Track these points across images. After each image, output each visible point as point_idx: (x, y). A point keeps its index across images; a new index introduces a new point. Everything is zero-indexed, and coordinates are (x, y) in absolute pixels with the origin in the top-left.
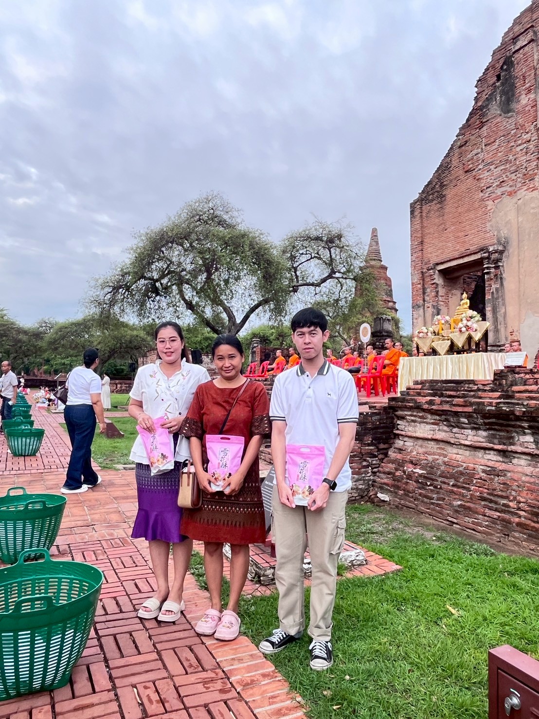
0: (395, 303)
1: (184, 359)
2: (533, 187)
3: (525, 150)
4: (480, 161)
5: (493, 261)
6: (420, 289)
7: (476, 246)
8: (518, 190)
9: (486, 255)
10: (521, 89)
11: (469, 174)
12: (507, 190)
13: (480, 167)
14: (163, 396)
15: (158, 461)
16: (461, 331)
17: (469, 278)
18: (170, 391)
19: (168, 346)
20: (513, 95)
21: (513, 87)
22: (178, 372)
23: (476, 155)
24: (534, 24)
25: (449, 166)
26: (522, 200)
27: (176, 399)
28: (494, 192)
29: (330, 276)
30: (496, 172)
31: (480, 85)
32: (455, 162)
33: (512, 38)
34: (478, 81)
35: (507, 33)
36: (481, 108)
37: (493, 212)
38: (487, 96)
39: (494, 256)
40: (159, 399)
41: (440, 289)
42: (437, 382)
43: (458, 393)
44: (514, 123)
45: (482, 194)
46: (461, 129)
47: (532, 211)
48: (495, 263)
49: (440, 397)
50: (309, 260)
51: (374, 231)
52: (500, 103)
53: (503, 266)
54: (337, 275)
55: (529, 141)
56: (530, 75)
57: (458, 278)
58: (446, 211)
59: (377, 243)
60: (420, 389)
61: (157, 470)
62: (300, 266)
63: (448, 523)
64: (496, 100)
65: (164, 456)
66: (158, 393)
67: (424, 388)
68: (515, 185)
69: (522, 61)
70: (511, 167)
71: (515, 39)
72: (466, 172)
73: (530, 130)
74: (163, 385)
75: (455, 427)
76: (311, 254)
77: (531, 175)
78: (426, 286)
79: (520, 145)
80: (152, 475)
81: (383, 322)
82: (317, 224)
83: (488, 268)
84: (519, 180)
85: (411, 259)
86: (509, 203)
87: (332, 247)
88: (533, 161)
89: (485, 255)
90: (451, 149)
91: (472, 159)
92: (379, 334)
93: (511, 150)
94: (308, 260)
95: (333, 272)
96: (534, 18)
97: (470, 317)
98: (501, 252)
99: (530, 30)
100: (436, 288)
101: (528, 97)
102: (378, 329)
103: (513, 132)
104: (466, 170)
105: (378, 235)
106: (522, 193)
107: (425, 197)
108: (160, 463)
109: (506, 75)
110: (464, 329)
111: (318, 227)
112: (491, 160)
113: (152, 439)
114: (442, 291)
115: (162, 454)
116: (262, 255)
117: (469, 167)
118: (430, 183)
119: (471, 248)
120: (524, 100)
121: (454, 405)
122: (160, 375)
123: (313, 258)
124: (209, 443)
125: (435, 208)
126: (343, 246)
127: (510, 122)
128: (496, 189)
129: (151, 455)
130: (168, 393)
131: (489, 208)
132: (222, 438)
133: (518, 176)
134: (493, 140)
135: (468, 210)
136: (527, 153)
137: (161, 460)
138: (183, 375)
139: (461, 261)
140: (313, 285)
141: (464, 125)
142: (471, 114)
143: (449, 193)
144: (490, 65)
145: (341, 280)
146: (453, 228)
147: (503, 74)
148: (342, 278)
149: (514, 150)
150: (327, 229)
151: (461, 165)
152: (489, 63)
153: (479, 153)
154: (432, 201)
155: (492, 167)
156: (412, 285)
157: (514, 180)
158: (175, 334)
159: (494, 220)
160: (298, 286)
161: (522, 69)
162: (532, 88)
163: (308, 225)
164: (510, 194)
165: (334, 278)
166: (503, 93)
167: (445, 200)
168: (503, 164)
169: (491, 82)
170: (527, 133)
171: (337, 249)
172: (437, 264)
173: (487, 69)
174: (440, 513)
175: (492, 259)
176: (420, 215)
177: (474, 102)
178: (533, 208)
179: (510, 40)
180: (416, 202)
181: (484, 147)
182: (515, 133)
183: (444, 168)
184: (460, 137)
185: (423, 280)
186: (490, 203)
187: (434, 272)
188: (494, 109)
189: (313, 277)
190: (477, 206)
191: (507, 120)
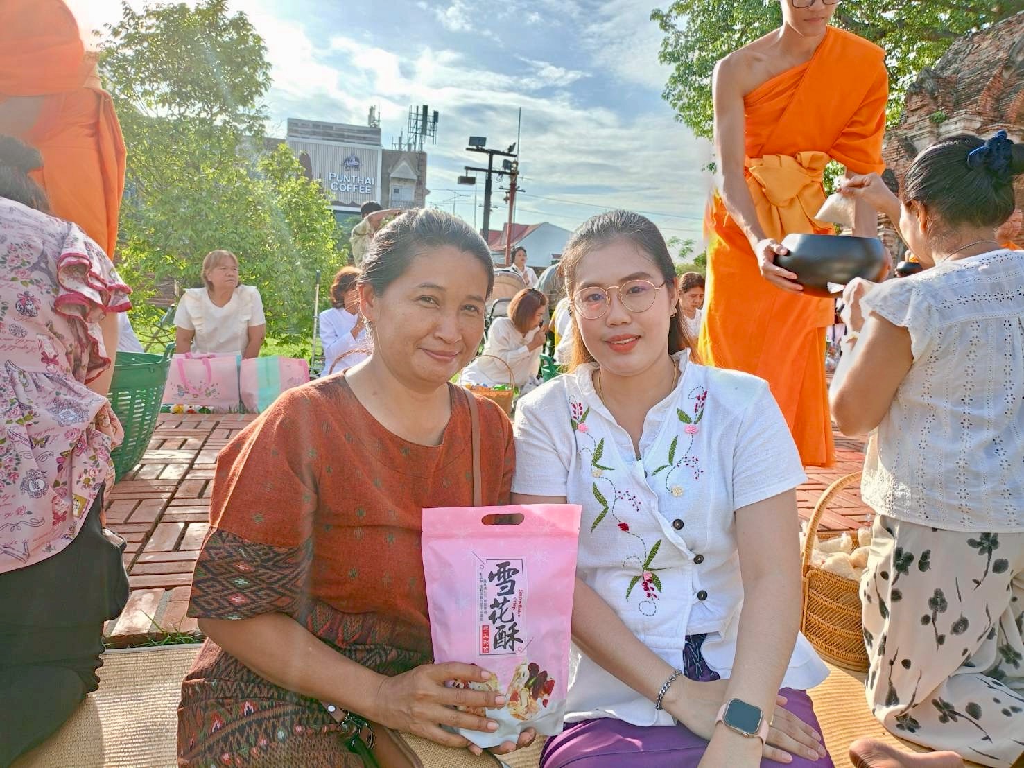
14: (624, 510)
27: (678, 524)
66: (602, 501)
124: (434, 544)
130: (641, 495)
132: (490, 520)
138: (684, 417)
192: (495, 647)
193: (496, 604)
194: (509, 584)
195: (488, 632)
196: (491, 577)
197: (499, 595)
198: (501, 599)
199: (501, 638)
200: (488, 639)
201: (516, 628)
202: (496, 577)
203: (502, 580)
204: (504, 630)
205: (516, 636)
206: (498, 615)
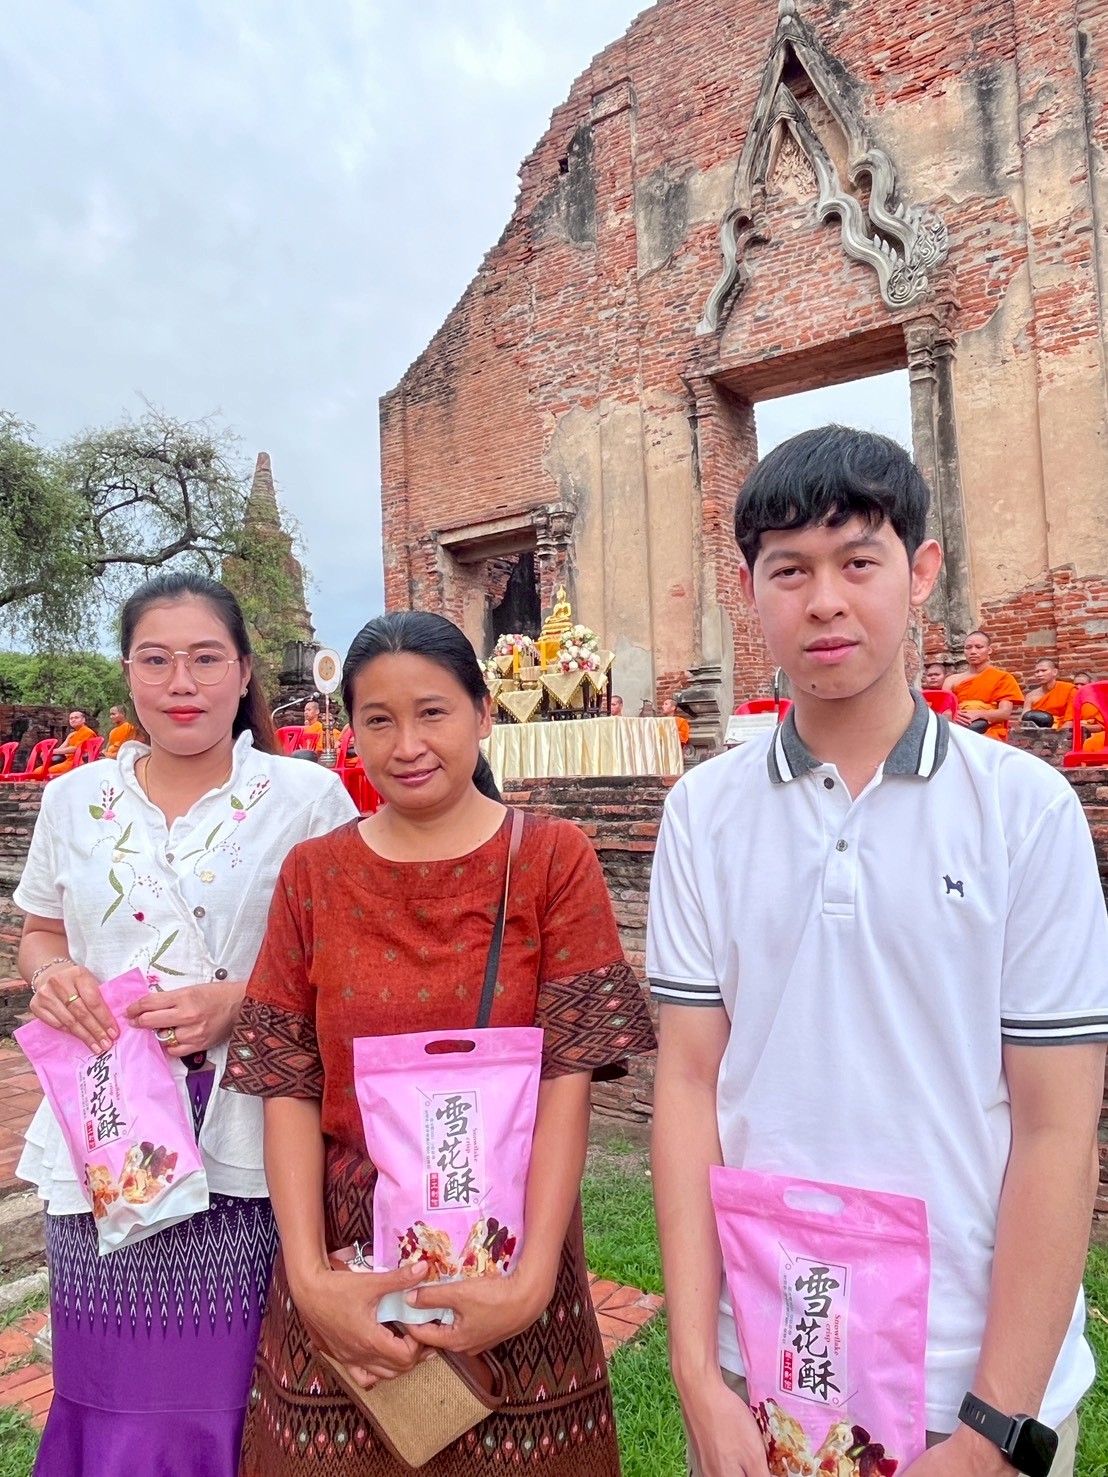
0: (308, 615)
1: (247, 735)
2: (629, 395)
3: (614, 319)
4: (528, 330)
5: (555, 533)
6: (403, 583)
7: (520, 501)
8: (603, 397)
9: (542, 520)
10: (607, 199)
11: (504, 352)
12: (579, 396)
13: (529, 340)
14: (141, 897)
15: (129, 1182)
16: (567, 669)
17: (496, 566)
18: (172, 874)
19: (183, 681)
20: (592, 208)
21: (591, 189)
22: (215, 791)
23: (518, 315)
24: (631, 76)
25: (463, 330)
26: (609, 416)
27: (199, 912)
28: (555, 396)
29: (184, 544)
30: (559, 355)
31: (527, 174)
32: (475, 324)
33: (587, 92)
34: (524, 165)
35: (579, 81)
36: (529, 221)
37: (553, 436)
38: (541, 199)
39: (556, 525)
40: (125, 913)
41: (445, 584)
42: (565, 782)
43: (632, 807)
44: (593, 263)
45: (532, 398)
46: (488, 257)
47: (628, 441)
48: (558, 539)
49: (583, 818)
50: (131, 502)
51: (263, 459)
52: (567, 218)
53: (573, 545)
54: (201, 542)
55: (622, 304)
56: (624, 174)
57: (478, 563)
58: (458, 422)
59: (270, 485)
60: (529, 802)
61: (127, 1228)
62: (108, 515)
63: (634, 1117)
64: (558, 209)
65: (156, 1160)
66: (118, 888)
67: (538, 798)
68: (597, 385)
69: (609, 142)
70: (588, 349)
71: (595, 96)
72: (499, 347)
73: (624, 283)
74: (146, 844)
75: (626, 887)
76: (136, 490)
77: (625, 370)
78: (416, 577)
79: (605, 308)
80: (103, 1251)
81: (304, 651)
82: (152, 420)
83: (545, 547)
84: (604, 377)
85: (384, 518)
86: (584, 422)
87: (188, 479)
88: (631, 344)
89: (539, 519)
90: (468, 294)
91: (512, 322)
92: (294, 678)
93: (588, 315)
94: (127, 503)
95: (192, 535)
96: (632, 63)
97: (581, 639)
98: (570, 518)
99: (624, 85)
100: (438, 582)
101: (621, 216)
102: (293, 668)
103: (591, 280)
104: (498, 342)
105: (272, 468)
106: (609, 403)
107: (413, 388)
108: (137, 1193)
109: (577, 165)
110: (574, 665)
111: (153, 429)
112: (549, 330)
113: (91, 1081)
114: (450, 591)
115: (146, 1148)
116: (17, 477)
117: (506, 337)
118: (422, 360)
119: (509, 504)
120: (613, 221)
121: (632, 837)
122: (135, 808)
123: (141, 499)
124: (370, 1080)
125: (435, 415)
126: (216, 479)
127: (586, 259)
128: (560, 391)
129: (93, 1159)
130: (164, 883)
131: (545, 427)
132: (434, 1048)
133: (602, 368)
134: (552, 291)
135: (503, 427)
136: (618, 326)
137: (142, 1177)
138: (236, 804)
139: (491, 530)
140: (141, 560)
141: (494, 250)
142: (508, 229)
143: (464, 385)
144: (549, 137)
145: (209, 554)
146: (472, 459)
147: (572, 160)
148: (214, 549)
149: (592, 316)
150: (177, 435)
151: (488, 332)
152: (546, 133)
153: (525, 311)
154: (428, 398)
155: (552, 345)
156: (386, 574)
157: (593, 376)
158: (215, 631)
159: (555, 452)
160: (103, 562)
161: (609, 159)
162: (628, 199)
163: (130, 420)
164: (587, 403)
165: (194, 548)
166: (573, 199)
167: (455, 400)
168: (574, 341)
169: (550, 172)
170: (619, 287)
171: (202, 485)
172: (441, 532)
173: (541, 144)
174: (613, 1096)
175: (553, 530)
176: (400, 424)
177: (514, 206)
178: (629, 436)
179: (586, 96)
180: (394, 397)
181: (534, 302)
182: (595, 283)
183: (451, 333)
184: (487, 273)
185: (410, 564)
186: (547, 416)
187: (436, 549)
188: (555, 228)
189: (140, 543)
190: (522, 420)
191: (580, 254)
192: (446, 1200)
193: (446, 1146)
194: (460, 1122)
195: (437, 1181)
196: (439, 1114)
197: (449, 1135)
198: (451, 1141)
199: (452, 1188)
200: (436, 1190)
201: (471, 1175)
202: (445, 1115)
203: (452, 1117)
204: (456, 1177)
205: (471, 1185)
206: (447, 1160)
